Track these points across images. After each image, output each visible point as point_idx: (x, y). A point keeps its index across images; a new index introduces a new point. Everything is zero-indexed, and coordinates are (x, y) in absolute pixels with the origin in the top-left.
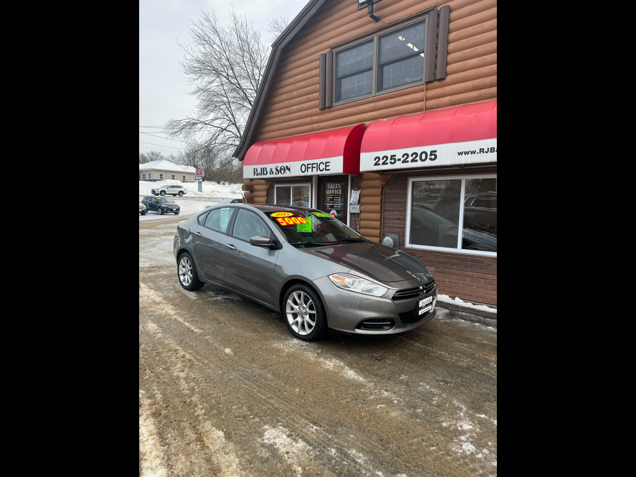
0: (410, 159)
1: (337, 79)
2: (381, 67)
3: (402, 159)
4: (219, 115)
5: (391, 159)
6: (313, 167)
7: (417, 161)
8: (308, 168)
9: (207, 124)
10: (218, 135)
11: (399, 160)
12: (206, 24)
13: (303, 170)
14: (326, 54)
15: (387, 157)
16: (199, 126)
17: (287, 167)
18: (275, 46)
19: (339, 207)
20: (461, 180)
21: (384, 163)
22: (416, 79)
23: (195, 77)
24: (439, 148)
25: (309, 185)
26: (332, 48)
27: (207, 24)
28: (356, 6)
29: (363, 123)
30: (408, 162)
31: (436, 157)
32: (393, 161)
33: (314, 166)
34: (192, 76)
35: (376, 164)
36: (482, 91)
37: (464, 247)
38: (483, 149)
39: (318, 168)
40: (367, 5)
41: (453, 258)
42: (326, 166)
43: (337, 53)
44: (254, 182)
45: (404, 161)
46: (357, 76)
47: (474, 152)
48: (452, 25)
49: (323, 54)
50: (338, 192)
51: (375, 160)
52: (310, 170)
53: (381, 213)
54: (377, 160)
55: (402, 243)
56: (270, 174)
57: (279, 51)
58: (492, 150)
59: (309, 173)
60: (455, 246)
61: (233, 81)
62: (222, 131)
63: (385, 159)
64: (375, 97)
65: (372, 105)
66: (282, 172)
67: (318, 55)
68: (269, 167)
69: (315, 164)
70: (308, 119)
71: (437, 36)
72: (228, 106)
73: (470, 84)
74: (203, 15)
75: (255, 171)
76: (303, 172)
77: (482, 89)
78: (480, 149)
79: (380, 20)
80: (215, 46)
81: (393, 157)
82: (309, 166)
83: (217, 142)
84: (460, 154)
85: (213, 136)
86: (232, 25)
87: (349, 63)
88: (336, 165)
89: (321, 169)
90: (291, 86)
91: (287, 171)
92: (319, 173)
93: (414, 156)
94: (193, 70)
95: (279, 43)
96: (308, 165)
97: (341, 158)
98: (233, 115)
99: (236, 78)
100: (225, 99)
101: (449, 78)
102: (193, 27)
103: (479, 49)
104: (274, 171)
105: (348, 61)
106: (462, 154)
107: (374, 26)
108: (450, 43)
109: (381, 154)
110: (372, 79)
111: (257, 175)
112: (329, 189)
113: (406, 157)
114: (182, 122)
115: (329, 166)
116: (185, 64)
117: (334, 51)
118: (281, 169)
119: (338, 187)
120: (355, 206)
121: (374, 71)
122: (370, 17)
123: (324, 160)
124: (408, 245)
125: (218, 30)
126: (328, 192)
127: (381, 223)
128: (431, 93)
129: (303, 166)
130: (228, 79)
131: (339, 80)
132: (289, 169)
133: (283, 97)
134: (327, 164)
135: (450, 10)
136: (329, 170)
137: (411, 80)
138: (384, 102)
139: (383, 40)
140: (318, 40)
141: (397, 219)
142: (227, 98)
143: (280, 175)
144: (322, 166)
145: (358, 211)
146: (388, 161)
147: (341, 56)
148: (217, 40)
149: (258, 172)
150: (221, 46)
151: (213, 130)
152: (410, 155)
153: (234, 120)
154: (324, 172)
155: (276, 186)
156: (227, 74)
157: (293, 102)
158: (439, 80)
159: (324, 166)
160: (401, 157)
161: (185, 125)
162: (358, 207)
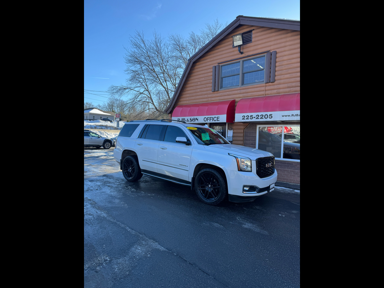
0: (260, 117)
1: (221, 78)
2: (243, 74)
3: (256, 117)
4: (139, 85)
5: (251, 117)
7: (263, 118)
8: (208, 119)
9: (131, 89)
11: (255, 117)
13: (205, 120)
14: (216, 66)
17: (196, 118)
18: (190, 60)
21: (247, 119)
22: (261, 81)
24: (274, 113)
26: (219, 63)
28: (231, 46)
29: (234, 99)
30: (259, 118)
31: (272, 117)
32: (251, 118)
33: (211, 118)
34: (130, 64)
35: (243, 119)
37: (284, 158)
38: (293, 115)
39: (213, 119)
40: (238, 47)
41: (279, 162)
42: (217, 119)
45: (257, 118)
46: (231, 77)
47: (289, 116)
48: (277, 60)
49: (214, 66)
50: (221, 130)
52: (209, 120)
53: (244, 141)
54: (244, 117)
56: (187, 121)
57: (192, 63)
58: (297, 115)
59: (209, 122)
60: (280, 157)
61: (150, 68)
62: (140, 94)
63: (248, 117)
64: (241, 88)
65: (239, 91)
66: (194, 121)
67: (212, 66)
68: (186, 118)
69: (212, 117)
70: (206, 96)
71: (271, 63)
73: (286, 85)
74: (137, 33)
76: (205, 121)
77: (291, 87)
79: (243, 53)
80: (144, 51)
81: (251, 116)
83: (137, 100)
84: (283, 116)
85: (136, 96)
88: (222, 119)
92: (214, 122)
93: (262, 116)
95: (192, 59)
96: (208, 118)
97: (226, 115)
98: (147, 85)
101: (276, 83)
102: (131, 39)
104: (189, 120)
105: (226, 70)
107: (241, 56)
108: (277, 67)
109: (245, 114)
110: (239, 79)
112: (216, 129)
113: (258, 116)
114: (118, 87)
116: (127, 58)
117: (220, 65)
118: (193, 119)
119: (221, 128)
120: (230, 138)
121: (241, 76)
122: (239, 52)
123: (216, 116)
125: (144, 41)
128: (267, 88)
129: (205, 118)
131: (222, 78)
132: (197, 120)
133: (192, 85)
134: (218, 118)
135: (276, 53)
136: (219, 121)
137: (258, 81)
138: (245, 90)
139: (244, 62)
140: (212, 59)
143: (192, 122)
144: (215, 119)
145: (232, 140)
146: (249, 118)
147: (223, 67)
149: (180, 120)
151: (136, 93)
152: (260, 116)
153: (147, 87)
154: (216, 122)
156: (149, 65)
157: (198, 87)
158: (271, 82)
159: (216, 119)
160: (255, 116)
161: (120, 90)
162: (232, 138)
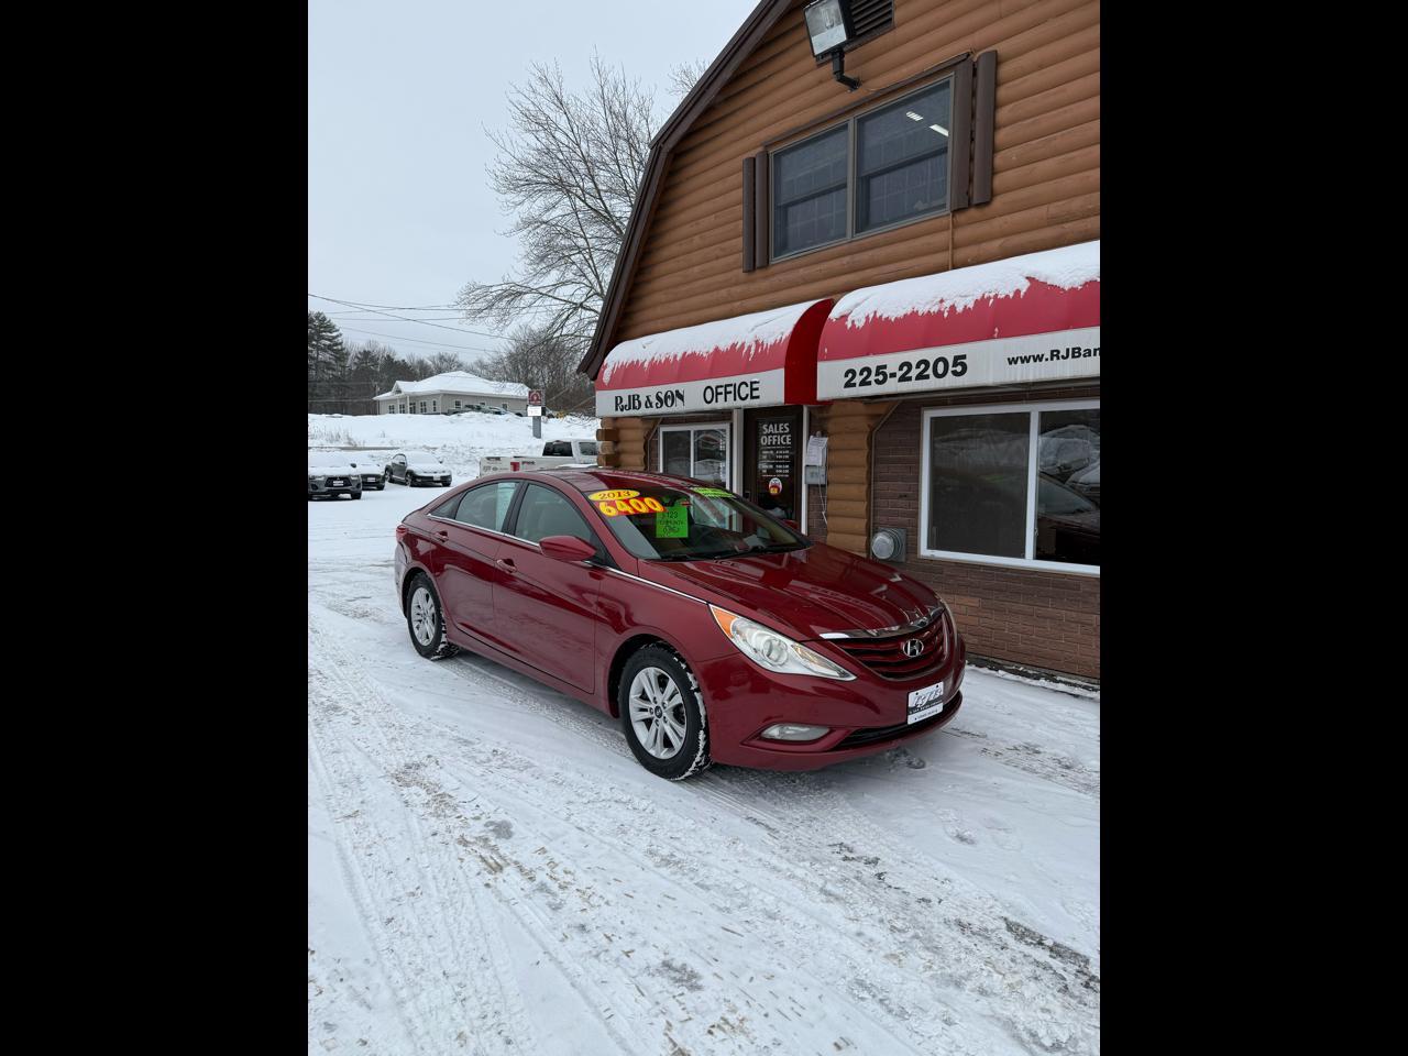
0: (914, 373)
1: (777, 207)
2: (864, 182)
3: (899, 374)
4: (569, 276)
5: (877, 374)
6: (726, 393)
7: (927, 377)
8: (718, 394)
9: (543, 294)
10: (567, 318)
11: (893, 375)
12: (541, 89)
13: (709, 399)
14: (754, 159)
15: (868, 370)
16: (528, 298)
17: (677, 392)
18: (657, 145)
19: (787, 471)
20: (1029, 414)
21: (864, 383)
22: (935, 203)
23: (517, 200)
24: (972, 350)
25: (726, 426)
26: (768, 146)
27: (544, 89)
29: (829, 297)
30: (910, 379)
31: (965, 368)
32: (881, 378)
33: (729, 389)
34: (512, 197)
35: (849, 385)
36: (1066, 226)
37: (1039, 556)
38: (1058, 352)
39: (737, 393)
40: (830, 57)
41: (1017, 578)
42: (752, 390)
43: (778, 156)
44: (618, 424)
45: (900, 380)
46: (816, 201)
47: (1039, 358)
48: (1003, 92)
49: (748, 159)
50: (785, 440)
51: (846, 375)
52: (721, 398)
53: (870, 484)
54: (850, 375)
55: (913, 546)
56: (647, 407)
57: (663, 156)
58: (1075, 353)
59: (720, 404)
60: (1021, 554)
62: (575, 309)
63: (865, 374)
64: (854, 244)
65: (846, 259)
66: (669, 402)
67: (739, 162)
68: (644, 392)
69: (730, 385)
71: (973, 116)
72: (587, 257)
73: (1042, 212)
74: (536, 72)
75: (618, 400)
76: (708, 403)
77: (1067, 221)
78: (1052, 352)
79: (860, 85)
80: (558, 135)
81: (880, 369)
82: (720, 390)
83: (565, 331)
84: (1012, 361)
85: (556, 319)
86: (595, 87)
87: (801, 174)
88: (771, 388)
89: (743, 396)
90: (688, 226)
91: (678, 401)
92: (739, 403)
93: (923, 366)
94: (514, 185)
95: (662, 140)
96: (717, 387)
97: (781, 372)
98: (597, 276)
99: (601, 199)
100: (581, 242)
101: (998, 203)
102: (516, 97)
103: (1059, 140)
104: (654, 400)
105: (798, 172)
106: (1016, 363)
107: (848, 97)
108: (1000, 128)
109: (857, 364)
110: (845, 206)
111: (622, 410)
112: (767, 435)
113: (905, 369)
114: (494, 289)
115: (757, 389)
116: (498, 173)
117: (771, 151)
118: (666, 397)
119: (784, 429)
120: (816, 470)
121: (850, 191)
122: (839, 81)
123: (748, 378)
124: (925, 551)
125: (565, 99)
126: (764, 441)
127: (869, 505)
128: (962, 234)
129: (709, 390)
130: (584, 201)
131: (782, 210)
132: (681, 397)
133: (674, 249)
134: (755, 386)
135: (996, 60)
136: (758, 397)
137: (926, 206)
138: (870, 253)
139: (868, 124)
140: (740, 131)
141: (901, 497)
142: (586, 239)
143: (664, 409)
144: (745, 391)
145: (820, 480)
146: (872, 378)
147: (786, 160)
148: (563, 123)
149: (624, 403)
150: (570, 134)
151: (557, 306)
152: (914, 366)
153: (601, 286)
154: (750, 403)
155: (663, 429)
156: (583, 191)
157: (696, 256)
158: (978, 205)
159: (747, 390)
160: (896, 370)
161: (500, 298)
162: (823, 471)
